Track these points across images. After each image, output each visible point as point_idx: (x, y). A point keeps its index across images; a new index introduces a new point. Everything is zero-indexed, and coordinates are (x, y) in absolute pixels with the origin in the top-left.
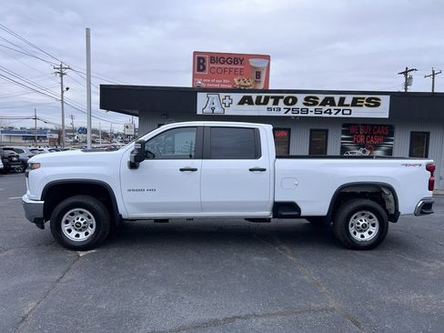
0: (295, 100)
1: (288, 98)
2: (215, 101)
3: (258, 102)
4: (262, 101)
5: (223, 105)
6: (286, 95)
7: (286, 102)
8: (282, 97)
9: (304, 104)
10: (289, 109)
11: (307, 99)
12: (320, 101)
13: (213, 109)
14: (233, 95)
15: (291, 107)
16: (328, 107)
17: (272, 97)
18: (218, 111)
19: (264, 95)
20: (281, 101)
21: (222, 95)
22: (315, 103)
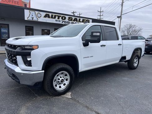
0: (65, 18)
1: (63, 17)
2: (33, 15)
3: (52, 17)
4: (53, 17)
5: (37, 17)
6: (62, 16)
7: (62, 18)
8: (61, 16)
9: (68, 20)
10: (63, 21)
11: (69, 18)
12: (73, 19)
13: (33, 18)
14: (41, 13)
15: (64, 21)
16: (75, 22)
17: (57, 16)
18: (35, 19)
19: (54, 14)
20: (60, 18)
21: (37, 12)
22: (72, 20)
